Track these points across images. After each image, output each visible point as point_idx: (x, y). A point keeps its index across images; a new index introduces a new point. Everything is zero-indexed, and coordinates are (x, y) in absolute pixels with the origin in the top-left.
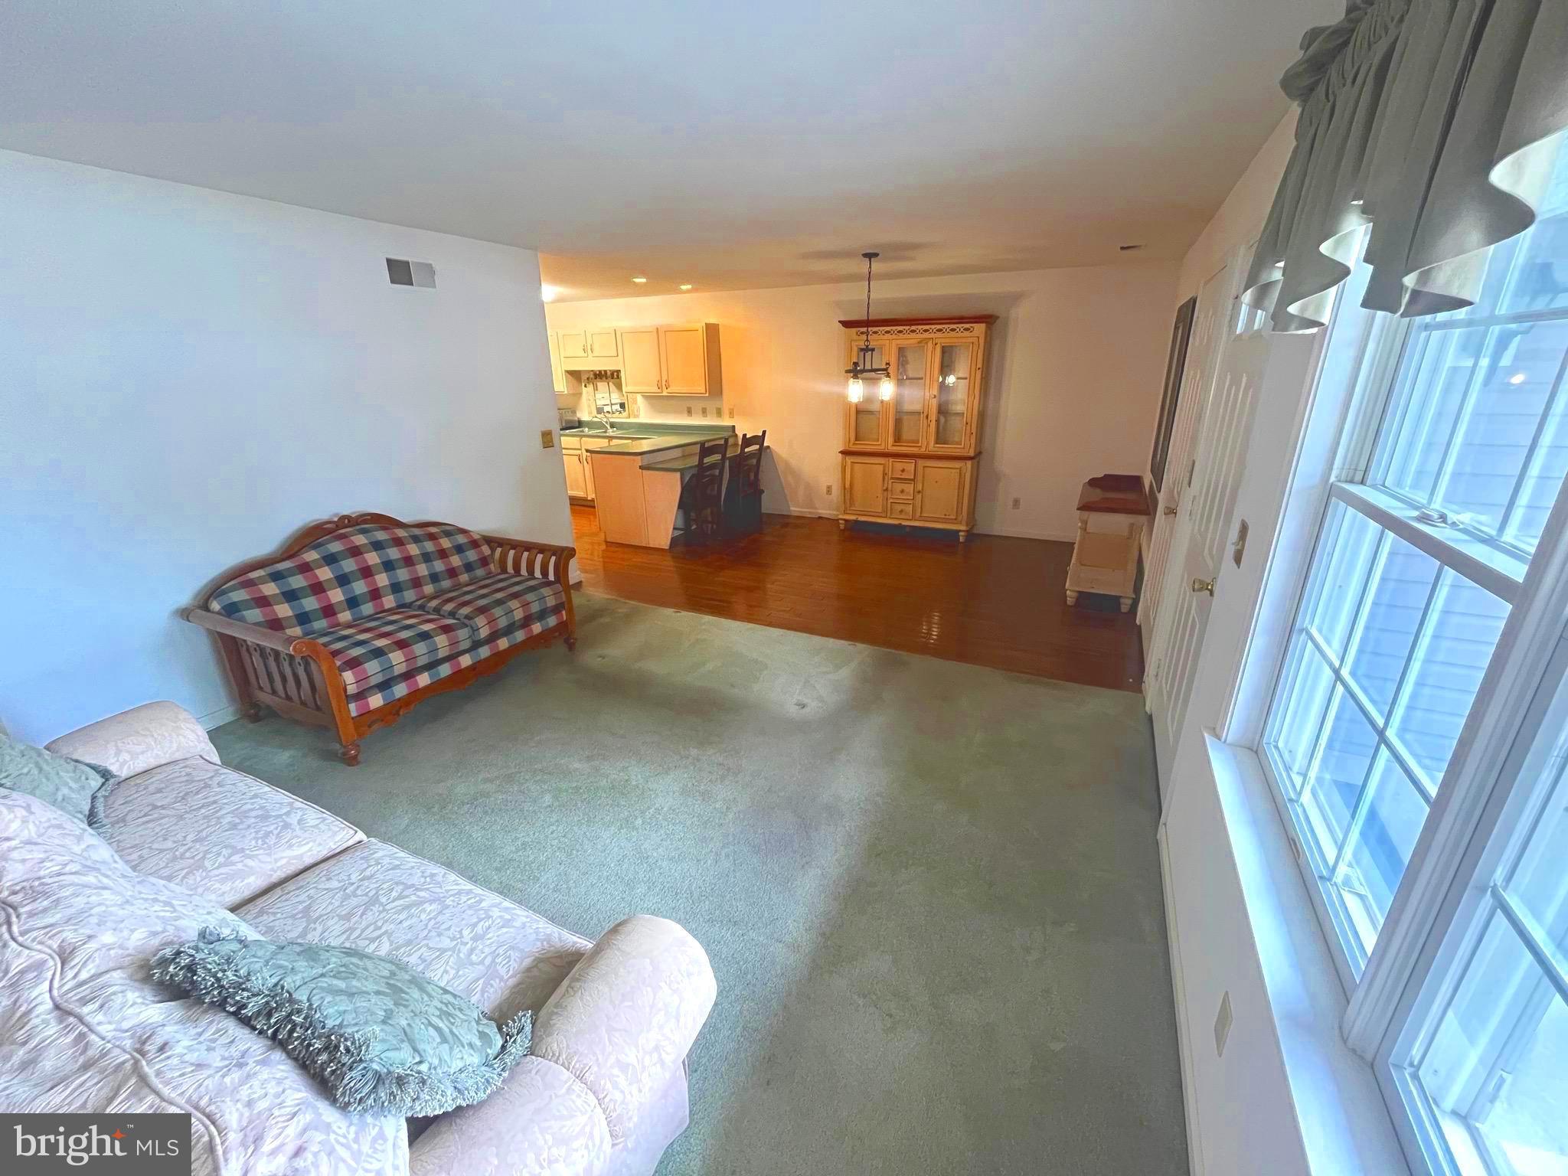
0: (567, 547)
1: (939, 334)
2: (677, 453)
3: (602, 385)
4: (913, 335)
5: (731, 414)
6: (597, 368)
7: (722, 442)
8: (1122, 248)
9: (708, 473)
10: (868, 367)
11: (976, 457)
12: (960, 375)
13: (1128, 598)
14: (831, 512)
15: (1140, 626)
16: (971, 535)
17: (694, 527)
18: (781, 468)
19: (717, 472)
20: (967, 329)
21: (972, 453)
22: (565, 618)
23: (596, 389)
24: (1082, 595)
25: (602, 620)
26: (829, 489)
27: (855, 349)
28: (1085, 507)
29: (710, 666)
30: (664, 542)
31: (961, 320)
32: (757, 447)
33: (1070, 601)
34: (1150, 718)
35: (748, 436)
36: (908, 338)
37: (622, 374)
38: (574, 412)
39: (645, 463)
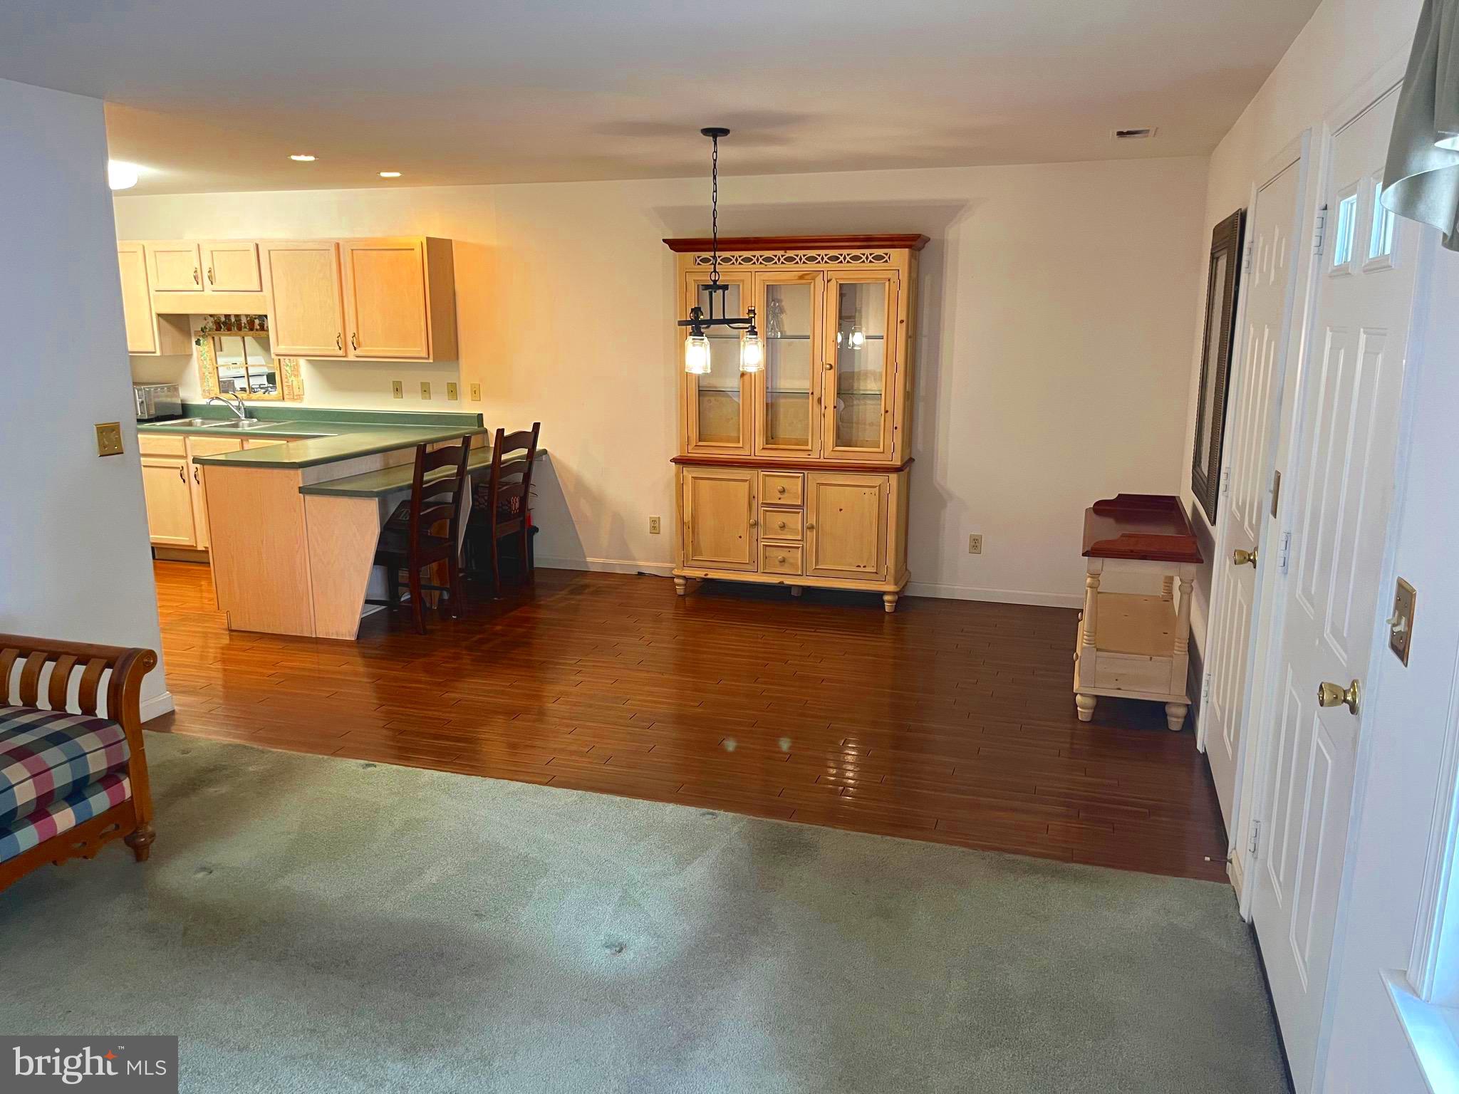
0: (136, 651)
1: (833, 265)
2: (375, 463)
3: (230, 342)
4: (790, 265)
5: (476, 393)
6: (221, 310)
7: (458, 443)
8: (1120, 134)
9: (431, 499)
10: (717, 315)
11: (902, 469)
12: (871, 333)
13: (1179, 705)
14: (660, 565)
15: (1205, 754)
16: (903, 601)
17: (406, 597)
18: (568, 488)
19: (449, 497)
20: (878, 258)
21: (897, 462)
22: (128, 794)
23: (219, 348)
24: (1103, 704)
25: (211, 791)
26: (655, 526)
27: (693, 288)
28: (1095, 551)
29: (431, 876)
30: (347, 628)
31: (868, 241)
32: (524, 451)
33: (1084, 714)
34: (1251, 927)
35: (506, 433)
36: (781, 269)
37: (270, 323)
38: (174, 389)
39: (311, 482)
